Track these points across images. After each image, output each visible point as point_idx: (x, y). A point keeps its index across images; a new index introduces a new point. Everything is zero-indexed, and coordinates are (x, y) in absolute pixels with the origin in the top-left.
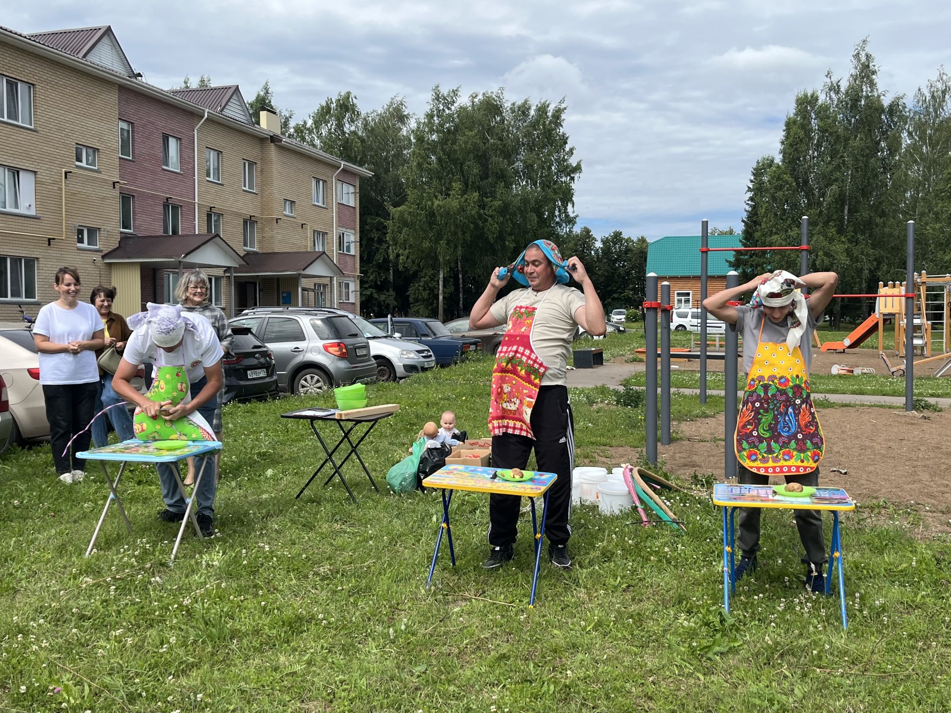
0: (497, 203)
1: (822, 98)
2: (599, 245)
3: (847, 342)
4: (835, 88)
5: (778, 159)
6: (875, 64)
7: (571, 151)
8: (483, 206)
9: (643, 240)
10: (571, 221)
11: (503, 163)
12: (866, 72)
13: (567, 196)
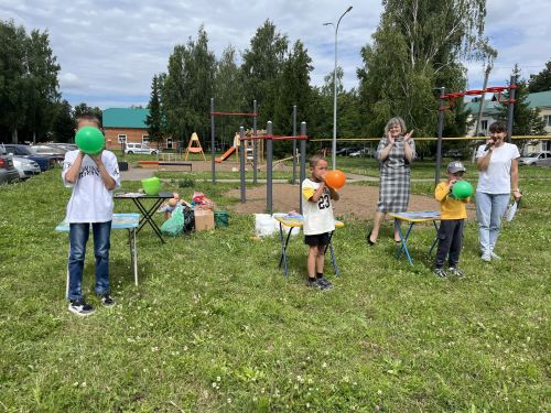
0: (15, 83)
1: (187, 48)
2: (73, 109)
3: (222, 158)
4: (192, 44)
5: (168, 74)
6: (208, 37)
7: (55, 59)
8: (6, 84)
9: (97, 109)
10: (59, 96)
11: (17, 61)
12: (204, 40)
13: (54, 82)
